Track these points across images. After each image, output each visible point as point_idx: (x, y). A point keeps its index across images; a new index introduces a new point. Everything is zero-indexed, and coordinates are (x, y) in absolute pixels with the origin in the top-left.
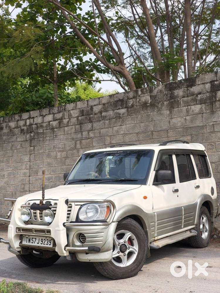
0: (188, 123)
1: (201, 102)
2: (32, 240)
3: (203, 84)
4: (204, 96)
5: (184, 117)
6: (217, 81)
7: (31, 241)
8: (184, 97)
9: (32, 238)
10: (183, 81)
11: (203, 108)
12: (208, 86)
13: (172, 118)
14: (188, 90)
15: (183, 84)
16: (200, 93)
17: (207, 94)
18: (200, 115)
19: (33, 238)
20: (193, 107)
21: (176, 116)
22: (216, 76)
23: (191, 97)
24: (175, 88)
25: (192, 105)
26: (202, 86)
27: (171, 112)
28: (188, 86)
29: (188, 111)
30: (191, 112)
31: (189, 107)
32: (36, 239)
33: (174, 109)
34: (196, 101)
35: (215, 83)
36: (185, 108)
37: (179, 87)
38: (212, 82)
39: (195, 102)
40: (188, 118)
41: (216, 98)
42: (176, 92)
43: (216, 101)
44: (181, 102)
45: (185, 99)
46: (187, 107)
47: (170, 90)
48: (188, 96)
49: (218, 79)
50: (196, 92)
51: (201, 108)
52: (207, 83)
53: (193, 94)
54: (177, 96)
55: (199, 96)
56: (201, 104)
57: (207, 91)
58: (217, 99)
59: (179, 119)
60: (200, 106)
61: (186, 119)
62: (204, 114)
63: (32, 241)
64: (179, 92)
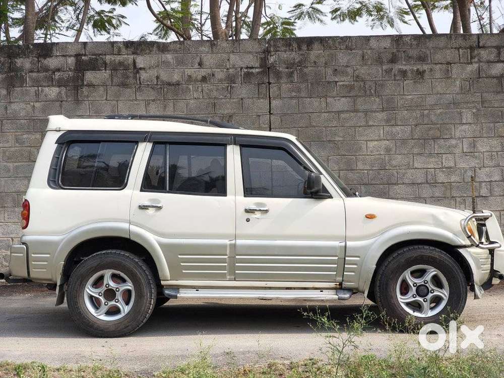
0: (37, 114)
1: (60, 83)
3: (63, 56)
4: (65, 75)
5: (32, 104)
6: (85, 55)
8: (32, 72)
10: (32, 47)
11: (63, 92)
12: (71, 61)
13: (10, 102)
14: (39, 61)
15: (31, 52)
16: (58, 70)
17: (70, 73)
18: (58, 104)
20: (47, 89)
21: (16, 100)
22: (85, 48)
23: (44, 74)
24: (17, 55)
25: (45, 86)
26: (61, 59)
27: (9, 93)
28: (39, 56)
29: (37, 94)
30: (42, 97)
31: (40, 88)
33: (15, 88)
34: (52, 81)
35: (83, 58)
36: (33, 90)
37: (25, 55)
38: (77, 56)
40: (37, 105)
41: (83, 80)
42: (19, 62)
43: (83, 85)
44: (28, 79)
45: (34, 75)
46: (37, 88)
47: (9, 57)
48: (38, 72)
49: (87, 53)
50: (52, 67)
51: (60, 92)
52: (70, 56)
53: (46, 70)
54: (21, 69)
55: (57, 74)
56: (59, 86)
57: (70, 69)
58: (85, 83)
59: (23, 105)
60: (57, 89)
61: (34, 106)
62: (64, 102)
64: (24, 63)
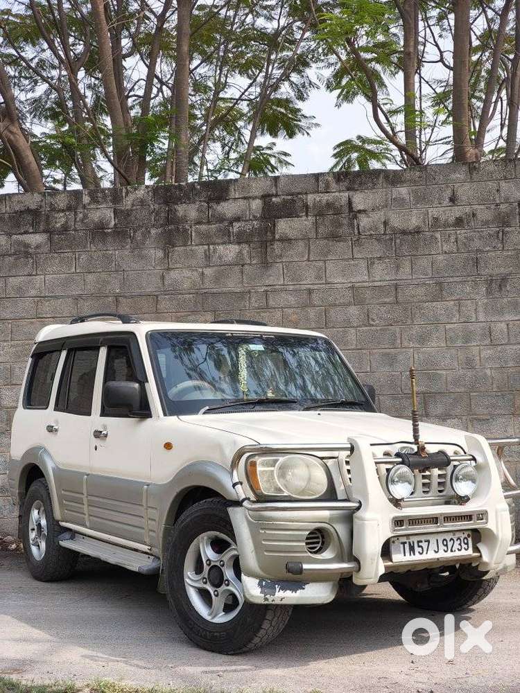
0: (207, 285)
1: (241, 239)
2: (419, 546)
3: (245, 198)
4: (248, 227)
5: (201, 270)
6: (276, 196)
7: (417, 549)
8: (199, 223)
9: (418, 542)
10: (198, 187)
11: (245, 252)
12: (256, 205)
13: (169, 269)
14: (209, 207)
15: (198, 194)
16: (238, 219)
17: (255, 223)
18: (237, 269)
19: (421, 542)
20: (221, 247)
21: (178, 266)
22: (276, 186)
23: (217, 225)
24: (179, 200)
25: (219, 244)
26: (241, 202)
27: (167, 255)
28: (210, 200)
29: (208, 257)
30: (215, 259)
31: (211, 247)
32: (428, 541)
33: (176, 248)
34: (229, 236)
35: (274, 199)
36: (201, 250)
37: (189, 199)
38: (266, 197)
39: (226, 236)
40: (208, 271)
41: (273, 233)
42: (181, 209)
43: (274, 239)
44: (193, 234)
45: (203, 227)
46: (206, 247)
47: (166, 203)
48: (209, 223)
49: (280, 193)
50: (229, 215)
51: (240, 252)
52: (254, 198)
53: (221, 219)
54: (184, 219)
55: (236, 225)
56: (239, 243)
57: (254, 217)
58: (277, 237)
59: (187, 273)
60: (237, 247)
61: (203, 273)
62: (246, 267)
63: (420, 549)
64: (189, 211)
